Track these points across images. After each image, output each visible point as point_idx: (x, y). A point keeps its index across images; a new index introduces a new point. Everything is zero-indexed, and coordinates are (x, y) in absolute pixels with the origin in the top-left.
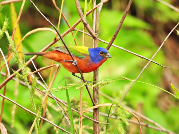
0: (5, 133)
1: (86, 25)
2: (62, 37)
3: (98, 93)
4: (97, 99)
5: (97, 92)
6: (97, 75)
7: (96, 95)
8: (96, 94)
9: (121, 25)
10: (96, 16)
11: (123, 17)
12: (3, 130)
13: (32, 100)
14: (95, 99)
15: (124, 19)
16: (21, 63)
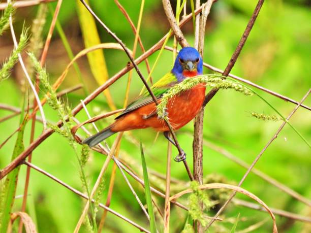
0: (33, 231)
1: (181, 40)
2: (138, 64)
3: (201, 163)
4: (199, 175)
5: (199, 163)
6: (200, 131)
7: (198, 168)
8: (198, 165)
9: (245, 41)
10: (200, 24)
11: (248, 26)
12: (29, 226)
13: (83, 174)
14: (196, 175)
15: (249, 31)
16: (62, 108)
